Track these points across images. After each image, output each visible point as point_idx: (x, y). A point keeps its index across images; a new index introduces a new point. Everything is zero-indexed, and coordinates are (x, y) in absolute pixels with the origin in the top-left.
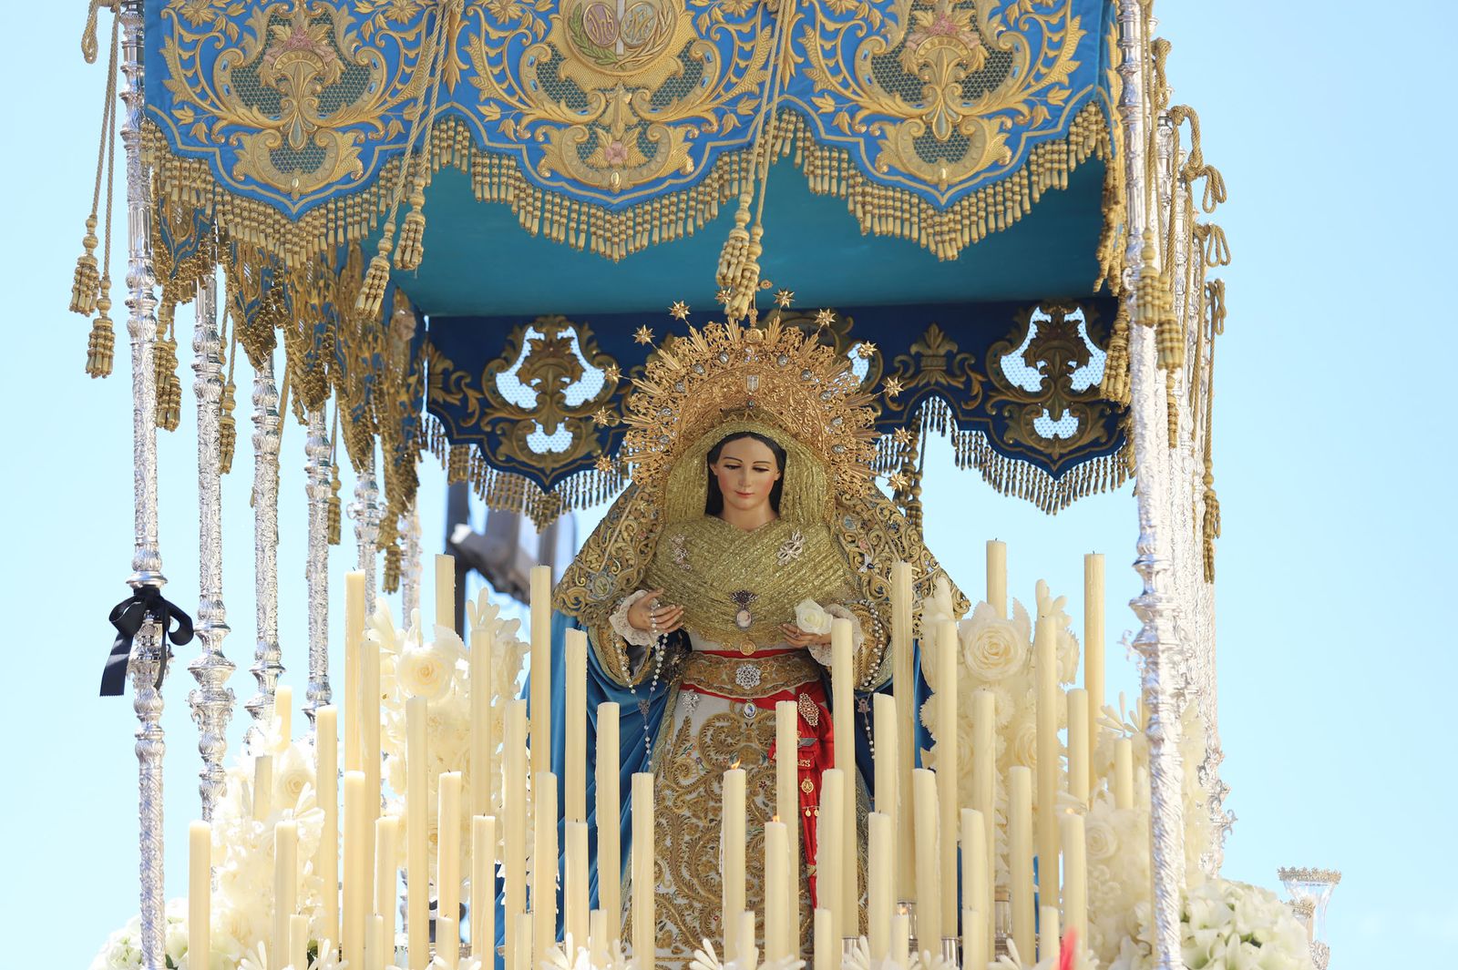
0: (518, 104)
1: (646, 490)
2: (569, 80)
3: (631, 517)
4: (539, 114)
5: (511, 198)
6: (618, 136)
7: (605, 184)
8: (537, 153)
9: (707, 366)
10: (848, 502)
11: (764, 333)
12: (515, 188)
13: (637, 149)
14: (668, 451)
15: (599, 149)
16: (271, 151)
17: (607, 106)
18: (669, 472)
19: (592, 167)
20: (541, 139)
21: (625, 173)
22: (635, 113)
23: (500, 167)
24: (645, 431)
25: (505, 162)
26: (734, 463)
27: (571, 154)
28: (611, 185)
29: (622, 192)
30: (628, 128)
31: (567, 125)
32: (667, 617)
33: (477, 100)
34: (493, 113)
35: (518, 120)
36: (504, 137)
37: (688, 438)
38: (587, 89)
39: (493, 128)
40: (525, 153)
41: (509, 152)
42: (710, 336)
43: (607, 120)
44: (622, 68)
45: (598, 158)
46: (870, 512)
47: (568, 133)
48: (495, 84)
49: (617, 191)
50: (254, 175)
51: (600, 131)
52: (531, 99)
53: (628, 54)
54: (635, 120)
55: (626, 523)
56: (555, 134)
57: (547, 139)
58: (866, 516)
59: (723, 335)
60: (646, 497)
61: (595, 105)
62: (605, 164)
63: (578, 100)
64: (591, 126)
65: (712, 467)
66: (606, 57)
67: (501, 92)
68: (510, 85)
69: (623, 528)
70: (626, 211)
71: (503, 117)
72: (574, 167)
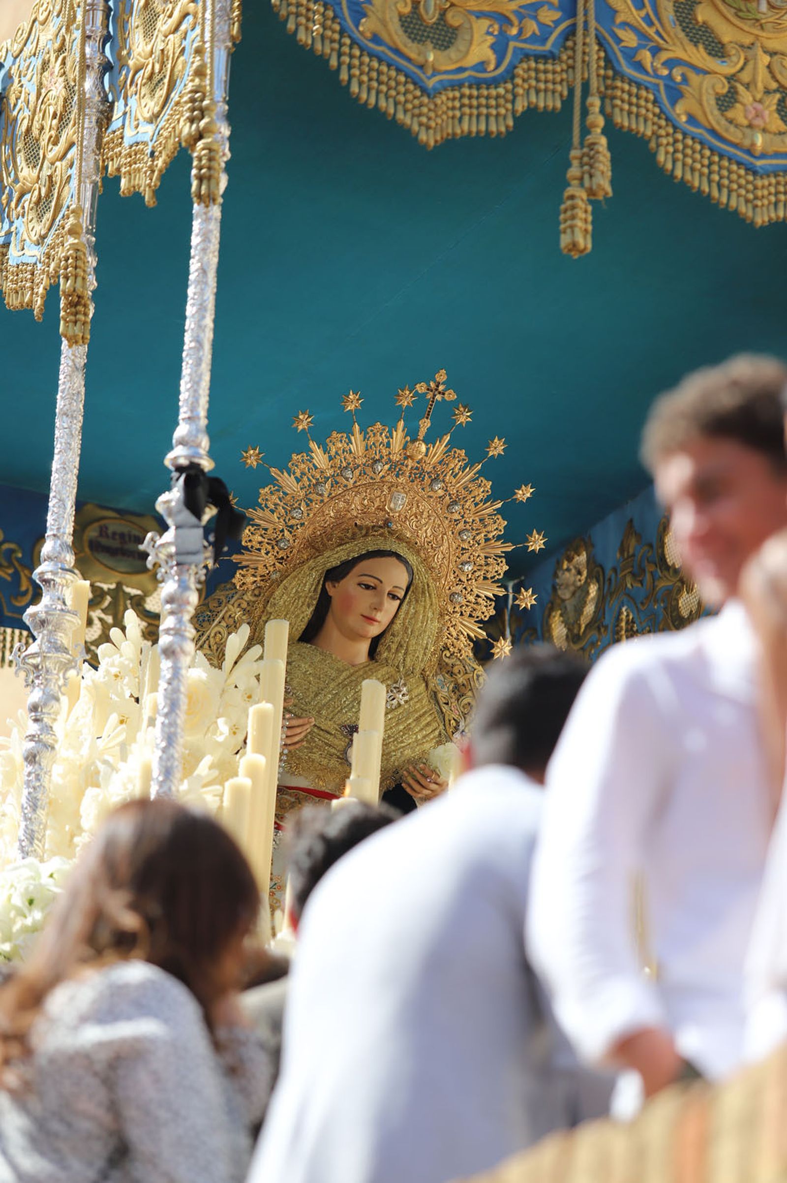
0: (656, 37)
1: (245, 597)
2: (705, 25)
3: (224, 624)
4: (679, 53)
5: (649, 133)
6: (759, 96)
7: (747, 143)
8: (675, 94)
9: (357, 472)
10: (447, 660)
11: (428, 449)
12: (654, 124)
13: (776, 115)
14: (282, 558)
15: (738, 105)
16: (401, 16)
17: (745, 64)
18: (279, 582)
19: (731, 122)
20: (679, 79)
21: (768, 136)
22: (774, 77)
23: (638, 97)
24: (266, 530)
25: (643, 93)
26: (371, 582)
27: (710, 102)
28: (753, 144)
29: (763, 156)
30: (767, 92)
31: (706, 72)
32: (298, 730)
33: (613, 21)
34: (630, 39)
35: (656, 51)
36: (639, 66)
37: (315, 546)
38: (725, 39)
39: (630, 54)
40: (662, 88)
41: (649, 85)
42: (372, 440)
43: (745, 77)
44: (762, 27)
45: (737, 113)
46: (467, 676)
47: (708, 81)
48: (633, 9)
49: (757, 154)
50: (384, 36)
51: (741, 88)
52: (669, 35)
53: (770, 14)
54: (774, 85)
55: (217, 629)
56: (694, 78)
57: (685, 79)
58: (461, 680)
59: (386, 440)
60: (244, 605)
61: (734, 59)
62: (745, 122)
63: (717, 50)
64: (731, 78)
65: (328, 586)
66: (748, 11)
67: (639, 19)
68: (648, 15)
69: (212, 635)
70: (768, 176)
71: (640, 47)
72: (714, 118)
